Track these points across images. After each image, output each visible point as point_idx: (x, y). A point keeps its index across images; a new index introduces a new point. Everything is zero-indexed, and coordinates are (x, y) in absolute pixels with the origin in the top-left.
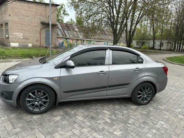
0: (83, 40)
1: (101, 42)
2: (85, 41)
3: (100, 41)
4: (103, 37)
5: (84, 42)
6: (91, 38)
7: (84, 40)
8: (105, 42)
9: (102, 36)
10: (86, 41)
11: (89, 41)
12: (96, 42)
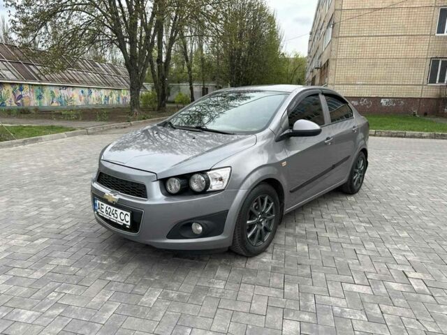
0: (17, 84)
1: (71, 89)
2: (24, 86)
3: (68, 86)
4: (74, 76)
5: (21, 90)
6: (42, 77)
7: (21, 84)
8: (83, 90)
9: (70, 72)
10: (27, 87)
11: (37, 88)
12: (58, 89)
